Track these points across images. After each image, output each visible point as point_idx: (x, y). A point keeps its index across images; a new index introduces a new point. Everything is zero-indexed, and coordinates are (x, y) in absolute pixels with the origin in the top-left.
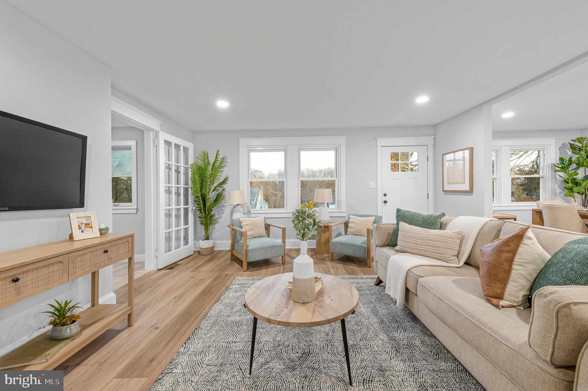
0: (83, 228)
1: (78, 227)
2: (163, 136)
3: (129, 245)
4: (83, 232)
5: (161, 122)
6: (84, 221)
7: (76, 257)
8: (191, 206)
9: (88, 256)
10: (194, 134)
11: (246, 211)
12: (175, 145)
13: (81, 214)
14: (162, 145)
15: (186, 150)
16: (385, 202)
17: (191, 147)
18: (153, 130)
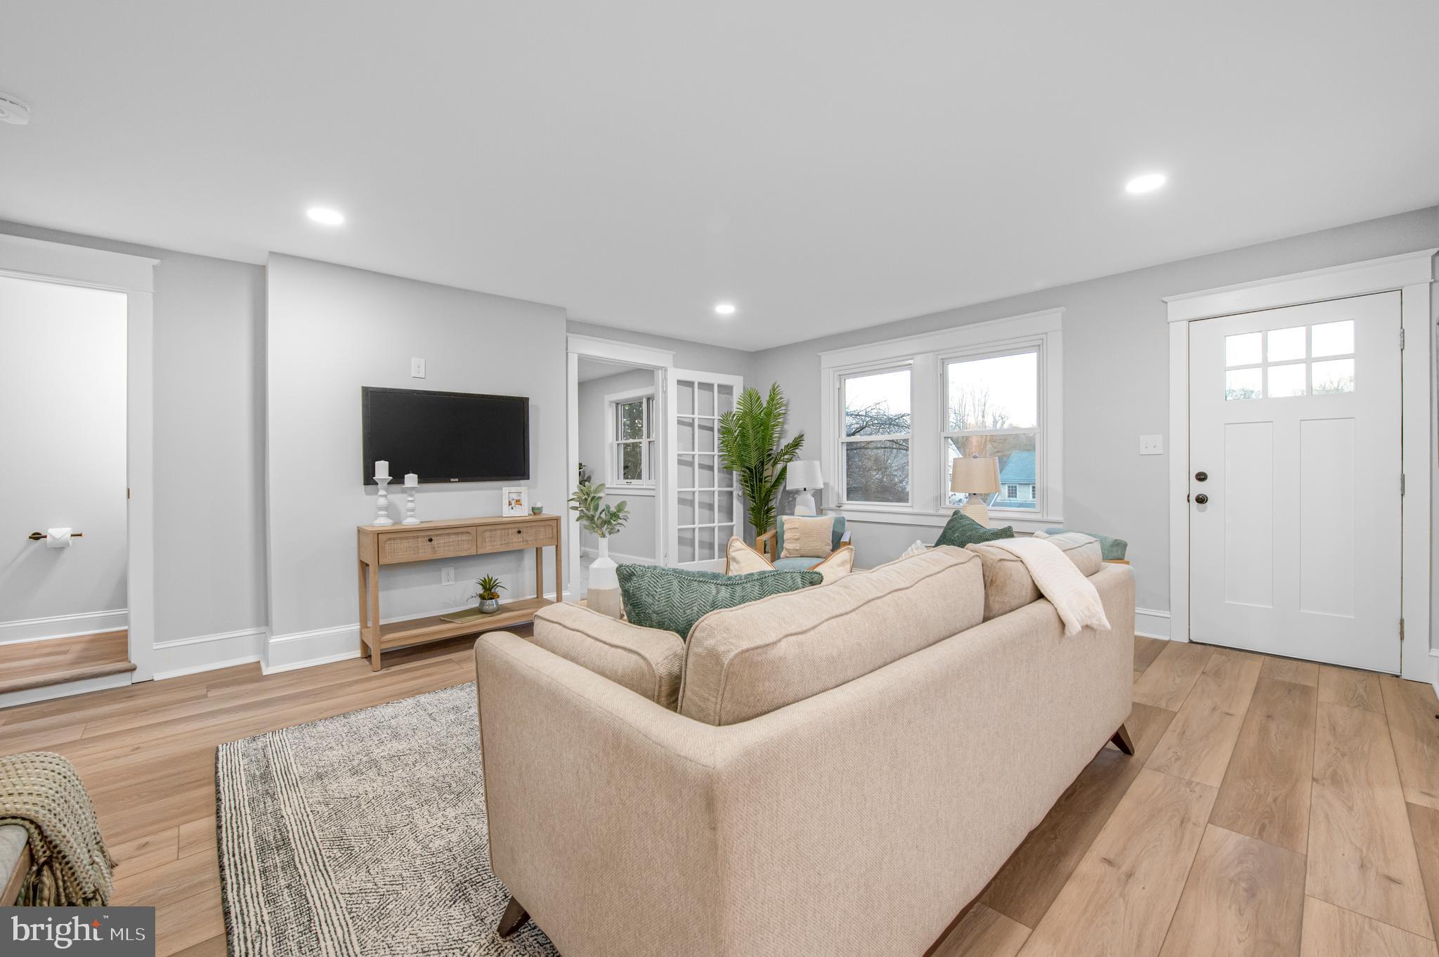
0: (513, 505)
1: (508, 504)
2: (675, 374)
3: (552, 529)
4: (512, 508)
5: (674, 353)
6: (515, 497)
7: (486, 531)
8: (737, 490)
9: (498, 532)
10: (753, 358)
11: (833, 505)
12: (702, 385)
13: (513, 489)
14: (673, 389)
15: (726, 390)
16: (1201, 500)
17: (737, 383)
18: (661, 368)
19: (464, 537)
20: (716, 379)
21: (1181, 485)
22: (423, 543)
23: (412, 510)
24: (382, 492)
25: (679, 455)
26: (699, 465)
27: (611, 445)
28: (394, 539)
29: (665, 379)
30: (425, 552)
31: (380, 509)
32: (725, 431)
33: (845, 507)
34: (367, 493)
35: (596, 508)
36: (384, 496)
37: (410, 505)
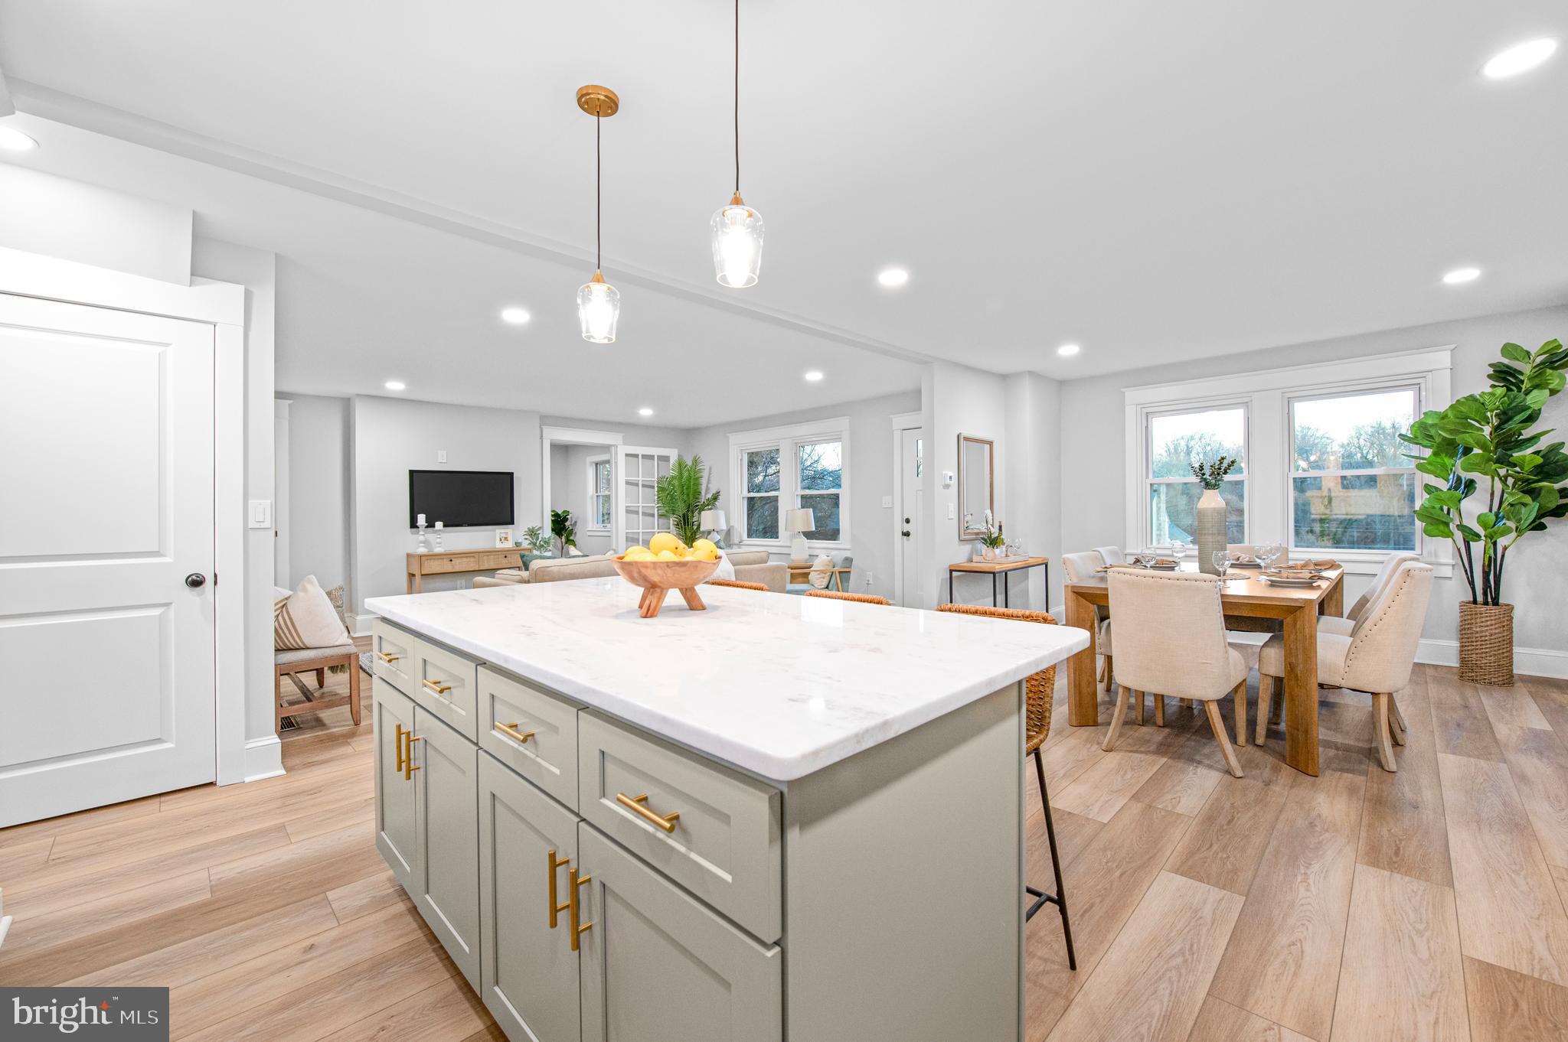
0: (506, 540)
1: (499, 540)
2: (623, 450)
4: (502, 542)
5: (621, 436)
6: (504, 535)
9: (492, 557)
10: (688, 434)
11: (736, 541)
12: (644, 456)
13: (503, 531)
14: (622, 461)
15: (665, 459)
16: (907, 534)
17: (673, 455)
18: (614, 445)
19: (472, 559)
20: (656, 451)
21: (899, 527)
22: (446, 562)
23: (440, 543)
24: (421, 533)
25: (626, 507)
26: (643, 513)
27: (592, 498)
28: (431, 559)
29: (616, 454)
30: (448, 567)
31: (421, 542)
32: (661, 489)
33: (744, 543)
34: (412, 534)
35: (537, 539)
36: (423, 535)
37: (438, 540)
